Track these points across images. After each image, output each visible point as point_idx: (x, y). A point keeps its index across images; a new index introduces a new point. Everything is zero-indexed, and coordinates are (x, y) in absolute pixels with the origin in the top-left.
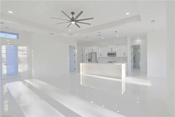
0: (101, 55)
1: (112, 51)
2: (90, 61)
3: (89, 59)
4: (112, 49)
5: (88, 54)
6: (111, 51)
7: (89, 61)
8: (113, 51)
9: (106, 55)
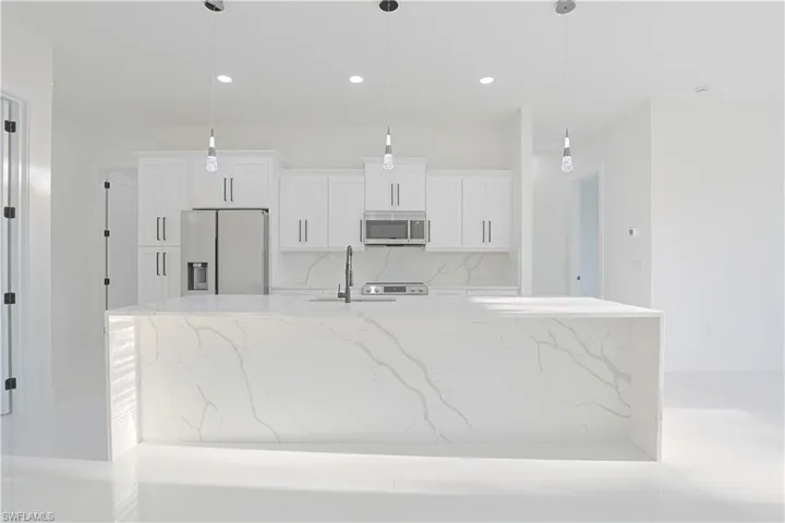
0: (303, 234)
1: (395, 208)
2: (205, 280)
3: (197, 259)
4: (395, 191)
5: (184, 213)
6: (387, 207)
7: (191, 287)
8: (408, 206)
9: (352, 237)
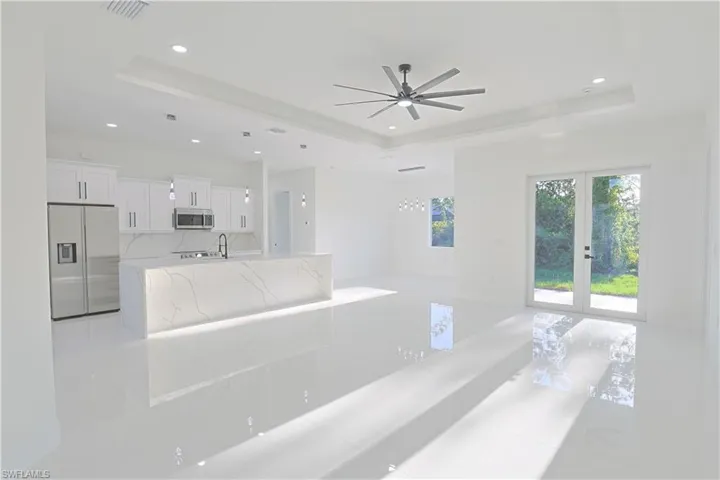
1: (194, 207)
6: (190, 206)
8: (201, 207)
9: (166, 224)
